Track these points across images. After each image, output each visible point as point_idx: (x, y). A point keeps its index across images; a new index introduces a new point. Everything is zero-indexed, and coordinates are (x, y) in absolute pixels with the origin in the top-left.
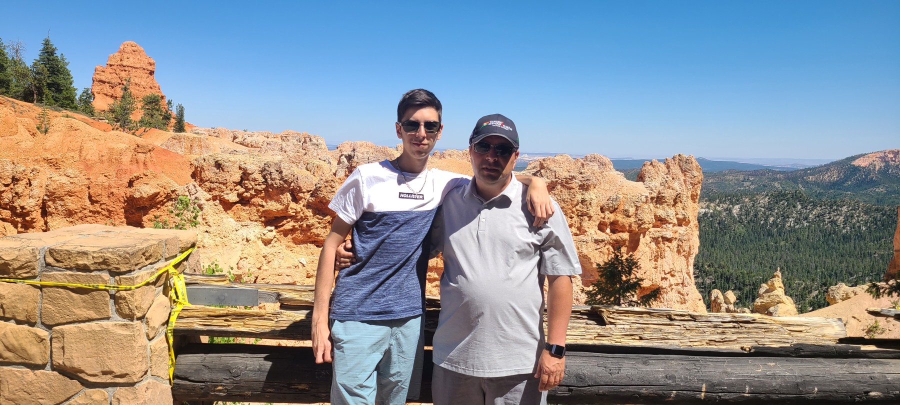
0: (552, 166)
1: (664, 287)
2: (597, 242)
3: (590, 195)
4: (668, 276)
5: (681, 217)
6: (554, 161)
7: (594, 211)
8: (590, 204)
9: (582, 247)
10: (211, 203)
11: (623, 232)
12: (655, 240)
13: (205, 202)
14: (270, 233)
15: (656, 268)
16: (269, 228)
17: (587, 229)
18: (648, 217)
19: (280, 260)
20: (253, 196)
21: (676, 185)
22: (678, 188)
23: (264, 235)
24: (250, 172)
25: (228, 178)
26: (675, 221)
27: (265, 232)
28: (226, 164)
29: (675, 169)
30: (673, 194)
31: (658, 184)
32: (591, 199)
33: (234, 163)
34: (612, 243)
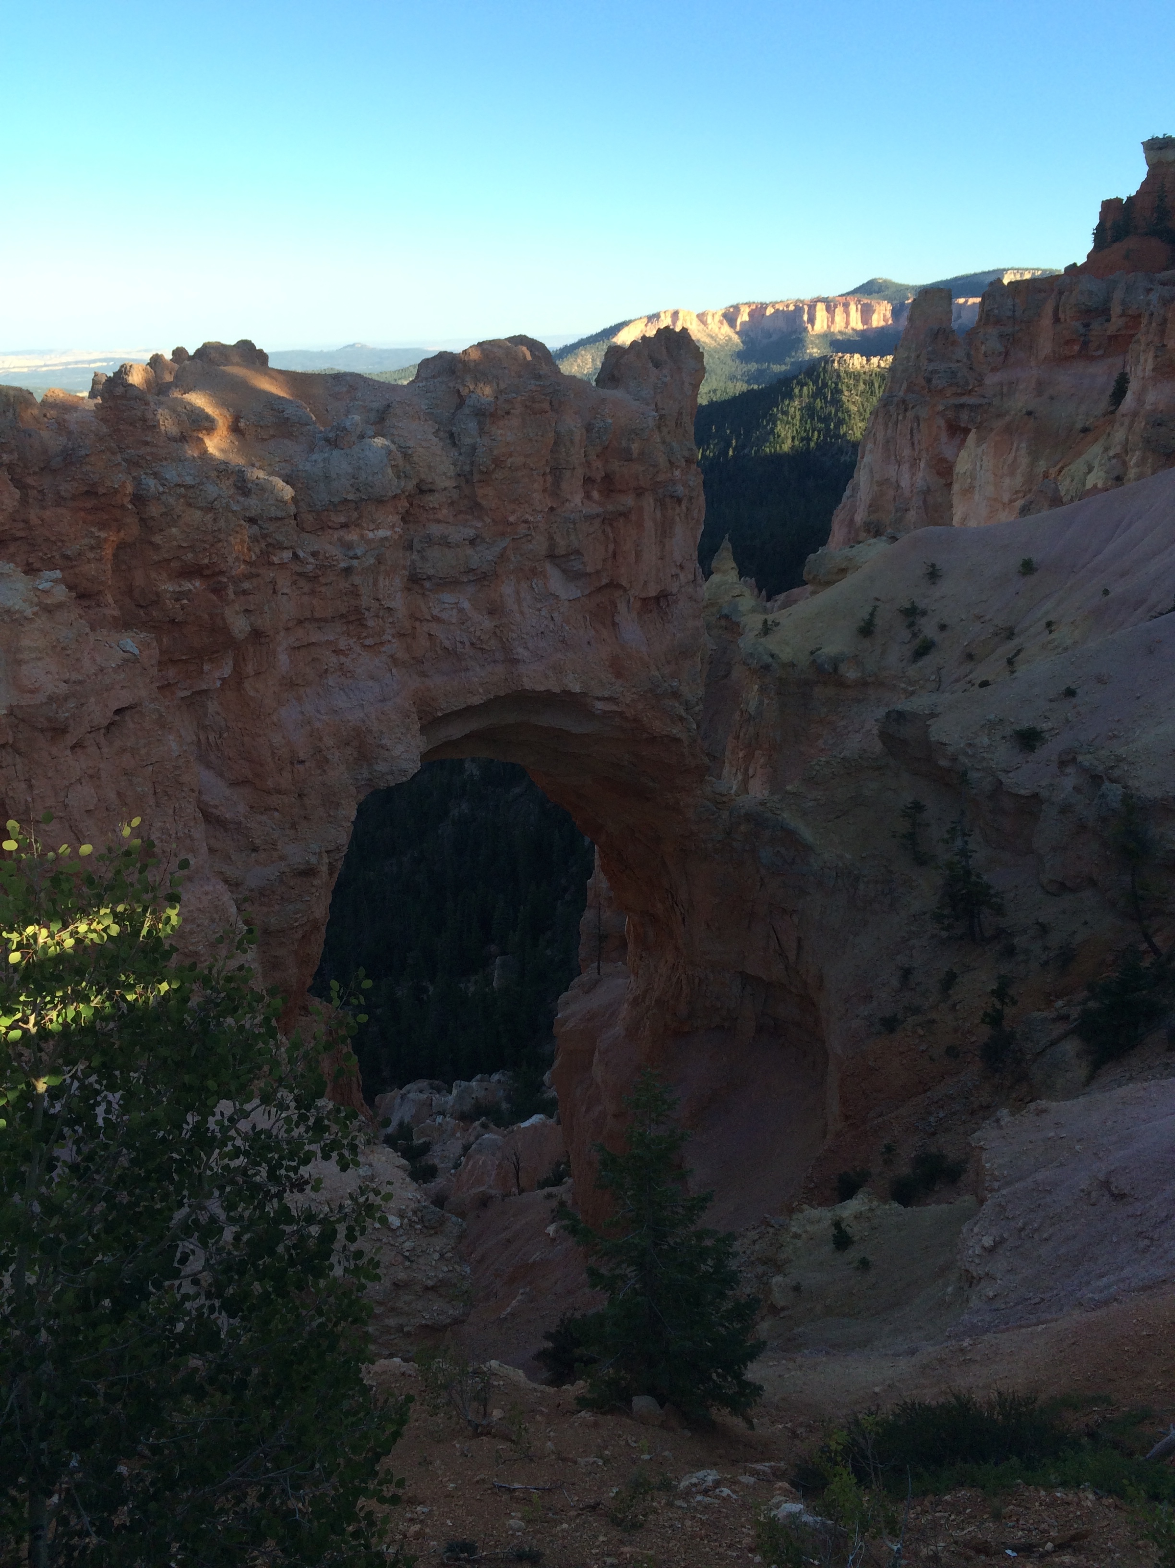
1: (674, 593)
2: (589, 518)
3: (566, 422)
4: (678, 571)
5: (686, 453)
8: (572, 442)
11: (625, 492)
12: (661, 502)
14: (55, 590)
15: (662, 558)
17: (569, 497)
27: (44, 585)
32: (570, 430)
34: (608, 520)
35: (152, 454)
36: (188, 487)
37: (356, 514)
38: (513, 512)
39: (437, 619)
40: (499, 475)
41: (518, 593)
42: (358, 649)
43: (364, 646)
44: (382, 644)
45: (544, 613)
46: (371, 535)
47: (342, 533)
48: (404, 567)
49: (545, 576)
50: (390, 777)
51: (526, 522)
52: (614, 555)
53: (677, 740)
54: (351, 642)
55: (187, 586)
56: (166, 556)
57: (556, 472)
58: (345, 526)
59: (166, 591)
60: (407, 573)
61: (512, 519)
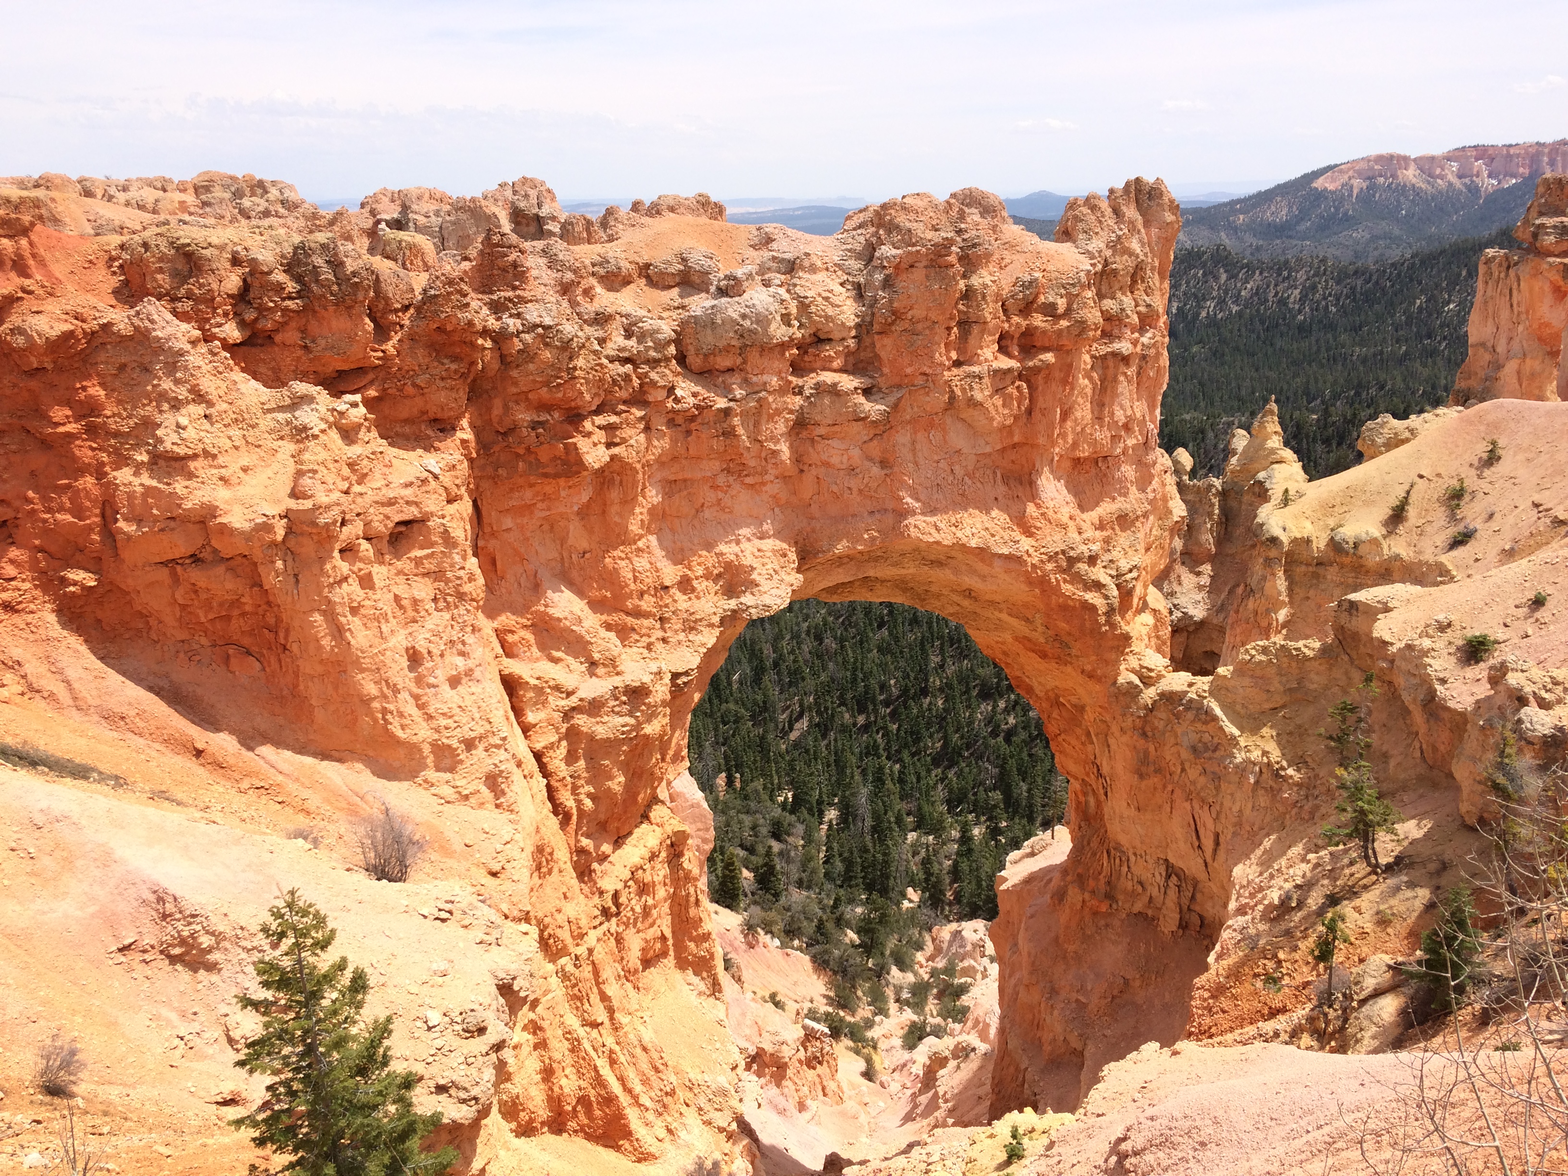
0: (902, 219)
1: (1114, 453)
2: (999, 374)
3: (982, 278)
4: (1122, 431)
5: (1142, 309)
6: (904, 208)
7: (990, 311)
8: (984, 297)
9: (971, 388)
10: (203, 348)
11: (1047, 349)
12: (1102, 360)
13: (188, 347)
14: (353, 412)
15: (1100, 417)
16: (348, 397)
17: (979, 351)
18: (1093, 316)
19: (386, 470)
20: (281, 326)
21: (1135, 245)
22: (1138, 251)
23: (342, 414)
24: (265, 269)
25: (215, 286)
26: (1135, 319)
27: (342, 407)
28: (204, 252)
29: (1131, 212)
30: (1131, 263)
31: (1102, 246)
32: (985, 286)
33: (222, 248)
34: (1025, 375)
35: (518, 297)
36: (545, 328)
37: (739, 361)
38: (910, 365)
39: (827, 464)
40: (898, 327)
41: (914, 442)
42: (737, 487)
43: (743, 483)
44: (763, 484)
45: (942, 464)
46: (755, 379)
47: (727, 376)
48: (791, 412)
49: (944, 430)
50: (753, 611)
51: (925, 374)
52: (1029, 412)
53: (1093, 608)
54: (731, 479)
55: (544, 417)
56: (524, 389)
57: (965, 324)
58: (730, 370)
59: (523, 420)
60: (793, 417)
61: (909, 370)
